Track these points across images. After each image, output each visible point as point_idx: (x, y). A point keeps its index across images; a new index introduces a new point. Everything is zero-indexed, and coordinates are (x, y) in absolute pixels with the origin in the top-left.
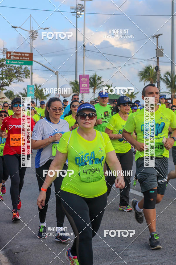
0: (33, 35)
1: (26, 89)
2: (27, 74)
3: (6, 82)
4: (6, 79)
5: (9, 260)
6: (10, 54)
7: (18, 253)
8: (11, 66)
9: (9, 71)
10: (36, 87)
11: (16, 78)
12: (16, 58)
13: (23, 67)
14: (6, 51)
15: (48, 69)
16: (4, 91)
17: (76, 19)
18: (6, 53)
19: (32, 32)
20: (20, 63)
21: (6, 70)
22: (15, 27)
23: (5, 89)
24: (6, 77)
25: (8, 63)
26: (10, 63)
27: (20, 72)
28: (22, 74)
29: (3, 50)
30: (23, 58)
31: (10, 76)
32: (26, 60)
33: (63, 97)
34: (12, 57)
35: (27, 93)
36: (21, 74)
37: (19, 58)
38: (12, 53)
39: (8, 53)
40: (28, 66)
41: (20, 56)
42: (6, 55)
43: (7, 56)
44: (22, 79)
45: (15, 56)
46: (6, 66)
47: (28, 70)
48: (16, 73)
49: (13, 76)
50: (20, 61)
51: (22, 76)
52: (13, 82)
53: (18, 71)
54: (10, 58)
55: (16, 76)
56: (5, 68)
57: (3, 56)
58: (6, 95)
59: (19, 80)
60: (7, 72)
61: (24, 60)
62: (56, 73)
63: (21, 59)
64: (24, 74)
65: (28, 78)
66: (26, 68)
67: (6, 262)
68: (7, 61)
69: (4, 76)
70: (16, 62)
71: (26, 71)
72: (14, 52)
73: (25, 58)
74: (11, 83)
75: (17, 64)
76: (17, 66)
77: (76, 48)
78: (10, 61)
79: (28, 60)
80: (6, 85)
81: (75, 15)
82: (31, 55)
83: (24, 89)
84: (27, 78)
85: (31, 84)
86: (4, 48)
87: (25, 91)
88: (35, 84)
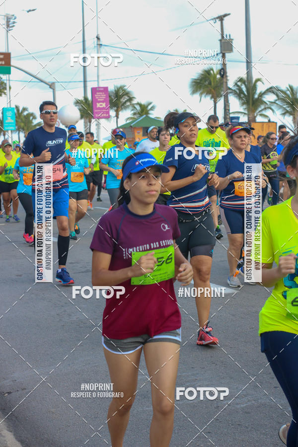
0: (9, 22)
2: (2, 88)
15: (37, 79)
33: (64, 126)
40: (2, 76)
47: (3, 83)
62: (51, 86)
65: (3, 95)
66: (0, 78)
77: (84, 42)
79: (2, 65)
85: (9, 107)
88: (16, 106)
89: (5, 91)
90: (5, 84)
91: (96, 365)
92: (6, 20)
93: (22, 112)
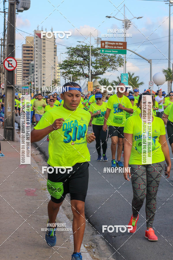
0: (127, 24)
1: (120, 78)
2: (121, 62)
3: (100, 70)
4: (101, 67)
5: (106, 244)
6: (105, 43)
7: (115, 237)
8: (105, 55)
9: (103, 60)
10: (130, 75)
11: (110, 67)
12: (110, 47)
13: (117, 56)
14: (100, 41)
15: (142, 57)
16: (99, 80)
17: (169, 7)
18: (100, 42)
19: (126, 22)
20: (114, 52)
21: (100, 59)
22: (109, 17)
23: (100, 78)
24: (101, 66)
25: (103, 52)
26: (104, 52)
27: (114, 61)
28: (116, 62)
29: (98, 40)
30: (117, 47)
31: (105, 64)
32: (120, 49)
33: (156, 85)
34: (106, 46)
35: (120, 81)
36: (114, 62)
37: (113, 47)
38: (106, 42)
39: (102, 42)
40: (121, 55)
41: (114, 45)
42: (100, 44)
43: (102, 45)
44: (116, 67)
45: (109, 45)
46: (101, 55)
47: (122, 59)
48: (110, 61)
49: (107, 64)
50: (114, 50)
51: (116, 65)
52: (107, 71)
53: (112, 60)
54: (104, 47)
55: (110, 64)
56: (99, 57)
57: (97, 45)
58: (100, 83)
59: (113, 68)
60: (101, 61)
61: (119, 49)
62: (150, 61)
63: (115, 48)
64: (118, 63)
65: (122, 66)
66: (120, 57)
67: (104, 245)
68: (101, 50)
69: (98, 65)
70: (110, 51)
71: (120, 59)
72: (108, 42)
73: (119, 47)
74: (105, 71)
75: (111, 53)
76: (111, 55)
77: (169, 36)
78: (104, 50)
79: (122, 49)
80: (100, 74)
81: (168, 4)
82: (125, 44)
83: (118, 78)
84: (120, 66)
85: (125, 73)
86: (98, 38)
87: (119, 79)
88: (128, 73)
89: (123, 64)
90: (123, 60)
91: (166, 224)
92: (125, 23)
93: (132, 76)
